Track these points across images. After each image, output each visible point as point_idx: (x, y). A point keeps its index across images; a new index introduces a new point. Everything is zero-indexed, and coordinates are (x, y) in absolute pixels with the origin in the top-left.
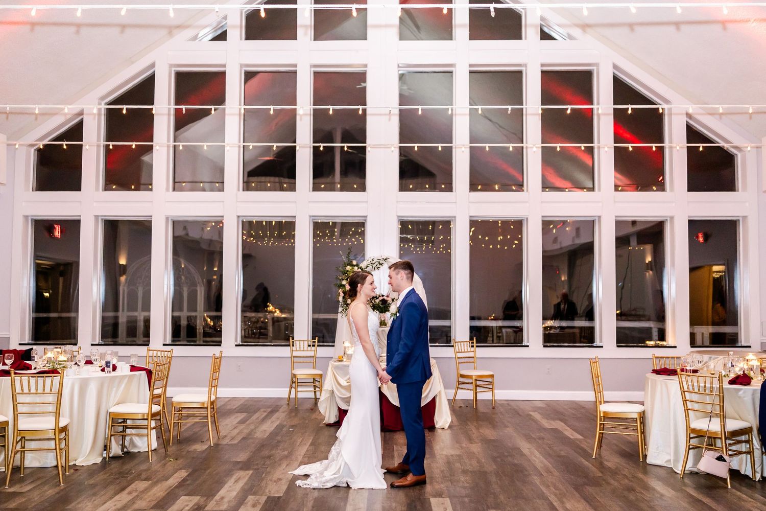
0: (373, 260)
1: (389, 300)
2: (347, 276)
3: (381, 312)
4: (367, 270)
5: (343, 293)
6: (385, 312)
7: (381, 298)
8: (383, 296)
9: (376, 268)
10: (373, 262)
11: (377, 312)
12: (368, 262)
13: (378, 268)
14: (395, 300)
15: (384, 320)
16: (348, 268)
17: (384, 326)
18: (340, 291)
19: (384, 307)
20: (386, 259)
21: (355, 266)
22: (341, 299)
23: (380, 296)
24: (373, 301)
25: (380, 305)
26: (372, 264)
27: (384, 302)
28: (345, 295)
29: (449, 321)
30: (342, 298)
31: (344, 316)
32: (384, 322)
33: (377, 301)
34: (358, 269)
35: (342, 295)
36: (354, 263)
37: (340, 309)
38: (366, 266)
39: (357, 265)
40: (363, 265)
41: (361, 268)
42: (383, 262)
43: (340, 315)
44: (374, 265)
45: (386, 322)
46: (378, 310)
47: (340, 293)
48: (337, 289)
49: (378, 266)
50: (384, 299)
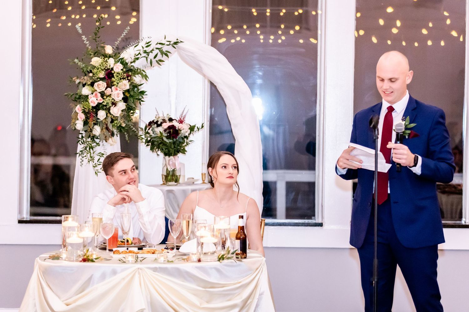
0: (148, 45)
1: (184, 129)
2: (91, 78)
3: (167, 154)
4: (136, 65)
5: (84, 112)
6: (175, 154)
7: (165, 125)
8: (171, 120)
9: (154, 61)
10: (148, 50)
11: (159, 152)
12: (137, 48)
13: (160, 62)
14: (196, 129)
15: (174, 171)
16: (96, 61)
17: (173, 183)
18: (78, 109)
19: (174, 143)
20: (176, 43)
21: (110, 56)
22: (79, 125)
23: (164, 121)
24: (150, 131)
25: (165, 139)
26: (145, 52)
27: (173, 132)
28: (87, 118)
29: (312, 172)
30: (82, 123)
31: (85, 161)
32: (174, 175)
33: (159, 130)
34: (116, 62)
35: (82, 117)
36: (109, 50)
37: (80, 147)
38: (133, 58)
39: (115, 55)
40: (128, 54)
41: (123, 62)
42: (170, 48)
43: (78, 159)
44: (151, 56)
45: (178, 174)
46: (158, 148)
47: (77, 113)
48: (72, 105)
49: (159, 57)
50: (173, 125)
